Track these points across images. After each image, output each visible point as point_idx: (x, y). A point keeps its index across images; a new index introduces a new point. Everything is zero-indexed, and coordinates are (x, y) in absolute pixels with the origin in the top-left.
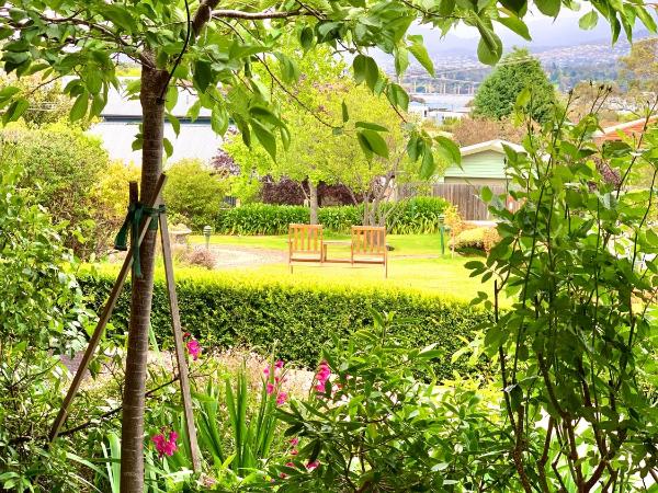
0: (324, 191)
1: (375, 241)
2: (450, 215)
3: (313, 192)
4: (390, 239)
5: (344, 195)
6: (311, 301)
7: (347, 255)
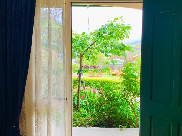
0: (91, 66)
1: (100, 74)
2: (110, 70)
3: (90, 67)
4: (102, 74)
5: (94, 67)
6: (95, 81)
7: (97, 76)
